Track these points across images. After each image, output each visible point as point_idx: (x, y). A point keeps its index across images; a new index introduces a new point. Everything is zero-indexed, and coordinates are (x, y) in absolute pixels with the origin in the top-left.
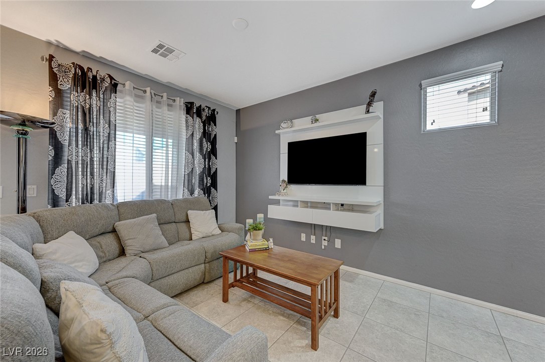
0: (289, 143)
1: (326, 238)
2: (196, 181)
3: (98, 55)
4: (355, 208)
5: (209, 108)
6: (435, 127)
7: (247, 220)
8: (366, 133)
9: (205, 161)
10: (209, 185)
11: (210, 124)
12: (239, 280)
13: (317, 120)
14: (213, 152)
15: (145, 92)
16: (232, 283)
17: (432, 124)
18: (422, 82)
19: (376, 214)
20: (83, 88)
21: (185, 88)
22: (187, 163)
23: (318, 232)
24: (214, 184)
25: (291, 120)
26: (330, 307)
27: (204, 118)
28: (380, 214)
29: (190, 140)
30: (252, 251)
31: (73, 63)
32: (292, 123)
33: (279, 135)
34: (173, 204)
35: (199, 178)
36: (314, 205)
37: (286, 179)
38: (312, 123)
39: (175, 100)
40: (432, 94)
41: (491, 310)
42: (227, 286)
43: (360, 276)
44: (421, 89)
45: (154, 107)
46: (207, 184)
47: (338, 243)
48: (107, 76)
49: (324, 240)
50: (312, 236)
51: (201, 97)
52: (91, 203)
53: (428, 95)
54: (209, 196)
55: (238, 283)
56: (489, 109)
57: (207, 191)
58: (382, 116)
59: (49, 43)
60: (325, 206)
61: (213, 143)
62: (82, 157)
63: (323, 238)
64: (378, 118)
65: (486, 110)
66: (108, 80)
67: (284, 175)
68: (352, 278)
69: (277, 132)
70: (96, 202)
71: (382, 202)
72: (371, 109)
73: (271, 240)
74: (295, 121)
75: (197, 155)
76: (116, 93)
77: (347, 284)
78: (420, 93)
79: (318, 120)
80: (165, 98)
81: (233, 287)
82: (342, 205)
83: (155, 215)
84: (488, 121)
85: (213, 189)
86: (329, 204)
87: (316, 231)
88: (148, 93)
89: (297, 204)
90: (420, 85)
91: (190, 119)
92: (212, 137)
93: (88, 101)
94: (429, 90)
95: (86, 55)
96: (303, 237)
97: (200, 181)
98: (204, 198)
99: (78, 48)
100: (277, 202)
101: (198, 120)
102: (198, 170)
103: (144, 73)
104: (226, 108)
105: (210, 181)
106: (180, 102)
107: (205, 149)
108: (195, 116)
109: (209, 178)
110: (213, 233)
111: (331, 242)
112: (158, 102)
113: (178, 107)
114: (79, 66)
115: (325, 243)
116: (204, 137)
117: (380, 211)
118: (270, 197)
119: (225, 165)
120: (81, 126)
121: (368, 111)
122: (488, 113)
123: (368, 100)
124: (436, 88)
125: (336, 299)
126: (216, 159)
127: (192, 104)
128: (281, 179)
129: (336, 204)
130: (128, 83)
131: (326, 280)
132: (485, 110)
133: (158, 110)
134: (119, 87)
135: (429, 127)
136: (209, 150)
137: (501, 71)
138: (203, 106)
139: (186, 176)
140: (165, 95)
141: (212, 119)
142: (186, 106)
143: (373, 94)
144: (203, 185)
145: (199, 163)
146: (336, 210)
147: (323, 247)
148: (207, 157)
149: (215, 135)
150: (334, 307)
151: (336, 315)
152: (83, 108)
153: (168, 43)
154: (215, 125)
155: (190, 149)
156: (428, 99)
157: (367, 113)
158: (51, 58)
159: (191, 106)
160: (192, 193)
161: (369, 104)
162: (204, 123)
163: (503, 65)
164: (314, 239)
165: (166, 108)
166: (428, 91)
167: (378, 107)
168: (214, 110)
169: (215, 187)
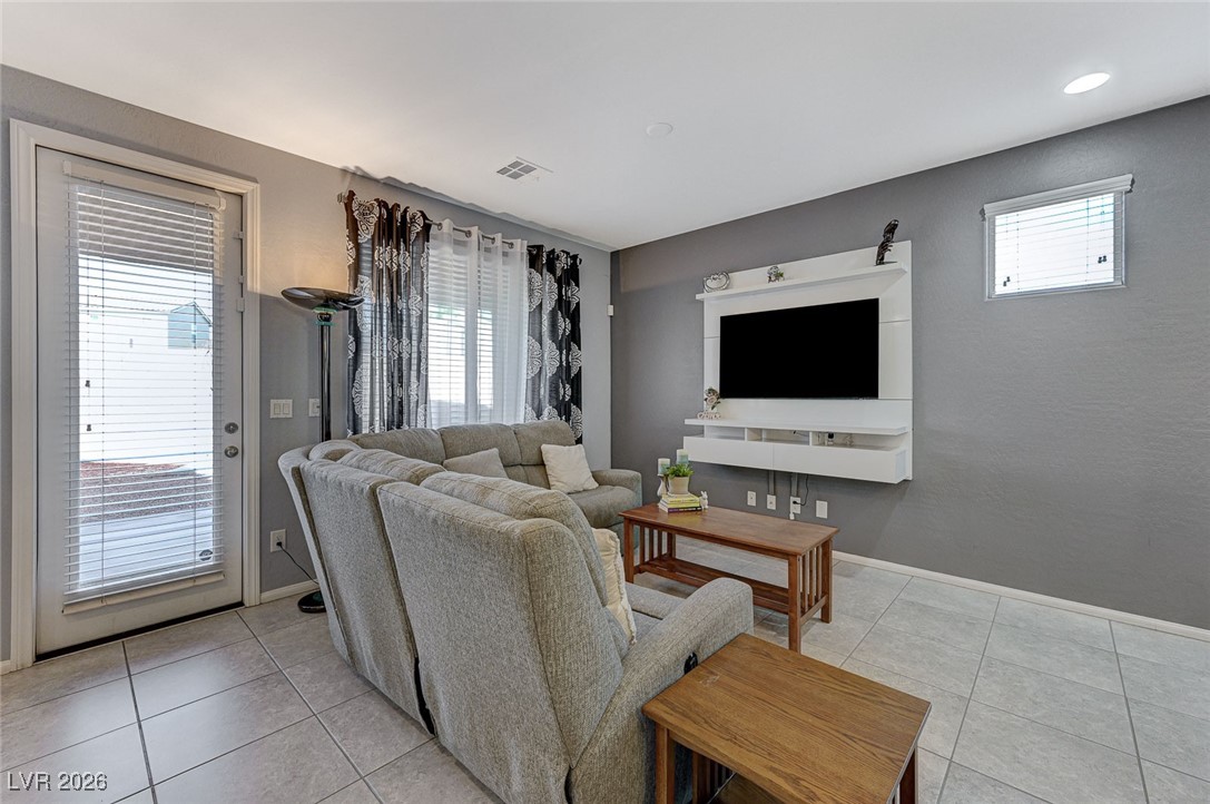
0: (722, 318)
1: (798, 500)
2: (544, 391)
3: (407, 182)
4: (856, 442)
5: (568, 253)
6: (1011, 288)
7: (660, 460)
8: (877, 300)
9: (561, 353)
10: (567, 398)
11: (569, 284)
12: (648, 563)
13: (779, 276)
14: (575, 336)
15: (469, 234)
16: (638, 567)
17: (1005, 284)
18: (986, 206)
19: (898, 451)
20: (390, 237)
21: (529, 219)
22: (531, 358)
23: (782, 488)
24: (576, 399)
25: (727, 273)
26: (817, 601)
27: (559, 273)
28: (905, 451)
29: (537, 314)
30: (672, 511)
31: (377, 200)
32: (728, 278)
33: (702, 302)
34: (516, 431)
35: (550, 386)
36: (774, 436)
37: (717, 388)
38: (770, 280)
39: (512, 244)
40: (1004, 228)
41: (1110, 621)
42: (632, 570)
43: (866, 569)
44: (984, 219)
45: (482, 259)
46: (564, 396)
47: (822, 510)
48: (419, 214)
49: (795, 503)
50: (768, 496)
51: (554, 234)
52: (399, 427)
53: (997, 230)
54: (567, 420)
55: (646, 567)
56: (1110, 258)
57: (564, 410)
58: (908, 269)
59: (345, 171)
60: (797, 437)
61: (574, 317)
62: (388, 352)
63: (792, 499)
64: (902, 272)
65: (1105, 260)
66: (421, 221)
67: (712, 379)
68: (850, 572)
69: (698, 297)
70: (405, 427)
71: (910, 430)
72: (887, 256)
73: (705, 495)
74: (735, 276)
75: (547, 341)
76: (428, 241)
77: (843, 579)
78: (983, 226)
79: (781, 275)
80: (499, 242)
81: (640, 572)
82: (831, 436)
83: (495, 451)
84: (1112, 280)
85: (573, 407)
86: (806, 434)
87: (778, 487)
88: (474, 237)
89: (741, 435)
90: (982, 212)
91: (536, 276)
92: (573, 307)
93: (395, 259)
94: (1000, 220)
95: (391, 184)
96: (752, 499)
97: (551, 391)
98: (561, 423)
99: (380, 174)
100: (699, 431)
101: (548, 276)
102: (550, 371)
103: (468, 202)
104: (594, 251)
105: (569, 392)
106: (521, 247)
107: (561, 332)
108: (545, 270)
109: (568, 386)
110: (586, 486)
111: (808, 507)
112: (487, 250)
113: (519, 257)
114: (384, 202)
115: (796, 509)
116: (560, 309)
117: (906, 446)
118: (687, 422)
119: (594, 359)
120: (386, 301)
121: (883, 259)
122: (1110, 264)
123: (882, 239)
124: (1012, 217)
125: (826, 591)
126: (580, 349)
127: (540, 248)
128: (706, 388)
129: (819, 434)
130: (447, 224)
131: (811, 553)
132: (1102, 260)
133: (486, 264)
134: (433, 231)
135: (1000, 290)
136: (568, 333)
137: (1131, 191)
138: (557, 251)
139: (530, 382)
140: (499, 237)
141: (571, 275)
142: (530, 253)
143: (891, 229)
144: (557, 398)
145: (551, 357)
146: (820, 445)
147: (792, 517)
148: (564, 345)
149: (578, 304)
150: (822, 602)
151: (826, 618)
152: (389, 270)
153: (528, 158)
154: (577, 285)
155: (537, 332)
156: (997, 237)
157: (880, 264)
158: (352, 194)
159: (538, 253)
160: (539, 414)
161: (884, 248)
162: (559, 281)
163: (1133, 181)
164: (774, 503)
165: (500, 259)
166: (997, 222)
167: (901, 251)
168: (575, 257)
169: (578, 402)
